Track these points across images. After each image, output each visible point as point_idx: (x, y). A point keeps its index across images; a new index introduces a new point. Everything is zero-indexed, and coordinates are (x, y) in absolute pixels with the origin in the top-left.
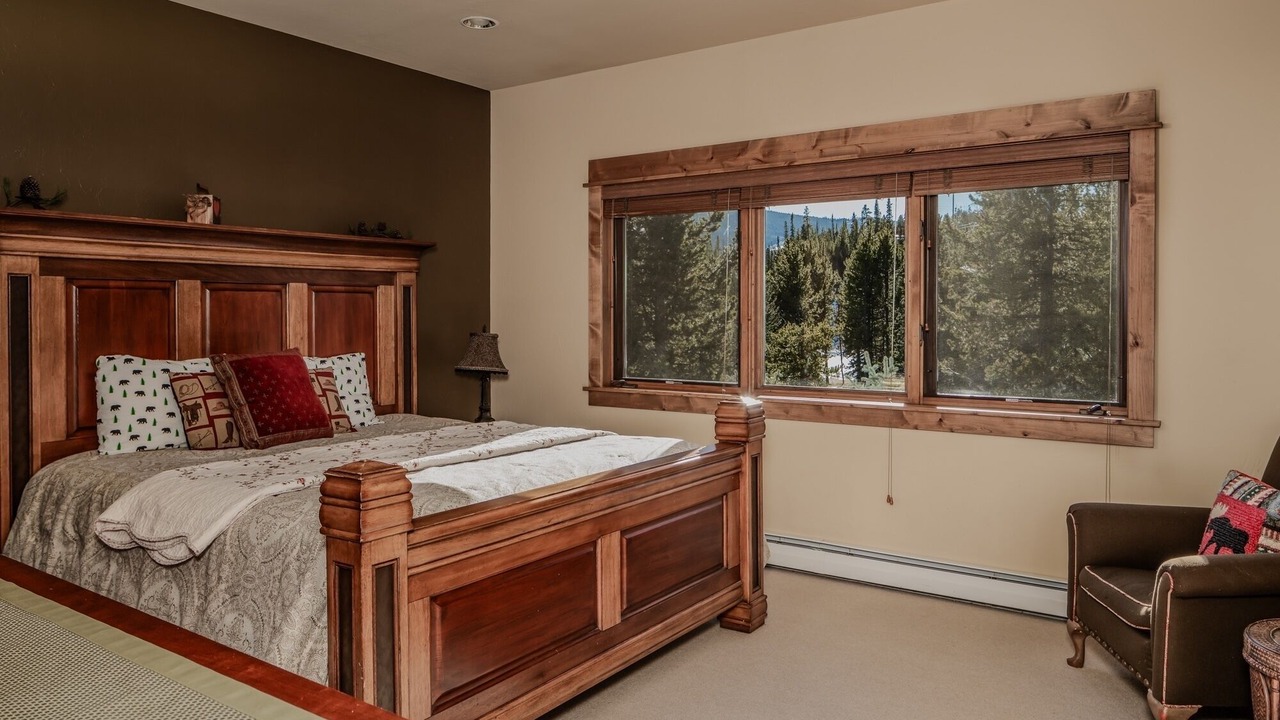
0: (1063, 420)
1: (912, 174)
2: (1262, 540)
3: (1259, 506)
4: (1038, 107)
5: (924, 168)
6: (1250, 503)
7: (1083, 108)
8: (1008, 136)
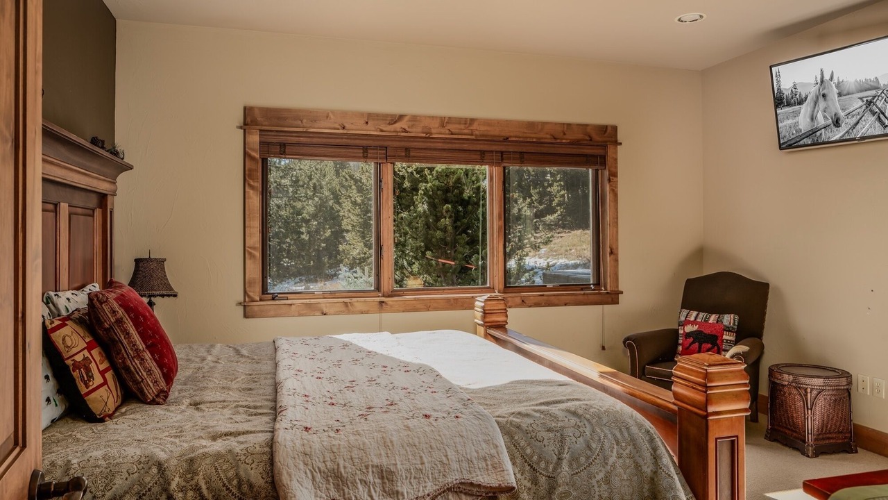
0: (584, 294)
1: (502, 153)
2: (725, 337)
3: (717, 322)
4: (569, 125)
5: (511, 150)
6: (711, 321)
7: (589, 129)
8: (555, 138)
